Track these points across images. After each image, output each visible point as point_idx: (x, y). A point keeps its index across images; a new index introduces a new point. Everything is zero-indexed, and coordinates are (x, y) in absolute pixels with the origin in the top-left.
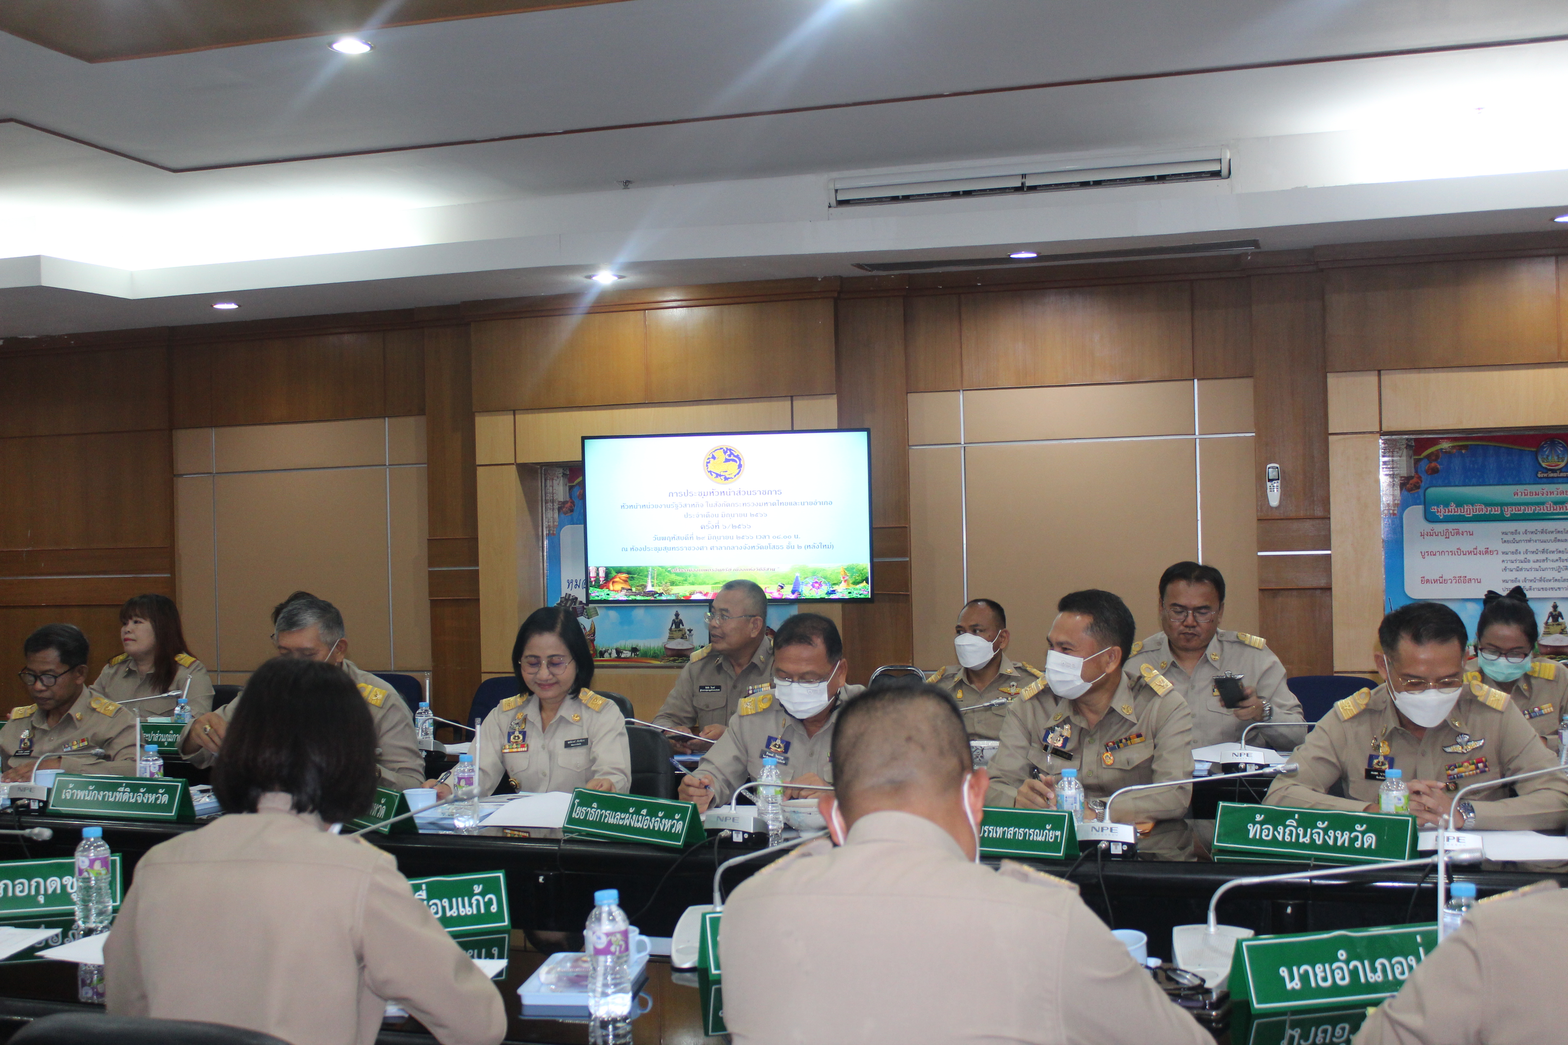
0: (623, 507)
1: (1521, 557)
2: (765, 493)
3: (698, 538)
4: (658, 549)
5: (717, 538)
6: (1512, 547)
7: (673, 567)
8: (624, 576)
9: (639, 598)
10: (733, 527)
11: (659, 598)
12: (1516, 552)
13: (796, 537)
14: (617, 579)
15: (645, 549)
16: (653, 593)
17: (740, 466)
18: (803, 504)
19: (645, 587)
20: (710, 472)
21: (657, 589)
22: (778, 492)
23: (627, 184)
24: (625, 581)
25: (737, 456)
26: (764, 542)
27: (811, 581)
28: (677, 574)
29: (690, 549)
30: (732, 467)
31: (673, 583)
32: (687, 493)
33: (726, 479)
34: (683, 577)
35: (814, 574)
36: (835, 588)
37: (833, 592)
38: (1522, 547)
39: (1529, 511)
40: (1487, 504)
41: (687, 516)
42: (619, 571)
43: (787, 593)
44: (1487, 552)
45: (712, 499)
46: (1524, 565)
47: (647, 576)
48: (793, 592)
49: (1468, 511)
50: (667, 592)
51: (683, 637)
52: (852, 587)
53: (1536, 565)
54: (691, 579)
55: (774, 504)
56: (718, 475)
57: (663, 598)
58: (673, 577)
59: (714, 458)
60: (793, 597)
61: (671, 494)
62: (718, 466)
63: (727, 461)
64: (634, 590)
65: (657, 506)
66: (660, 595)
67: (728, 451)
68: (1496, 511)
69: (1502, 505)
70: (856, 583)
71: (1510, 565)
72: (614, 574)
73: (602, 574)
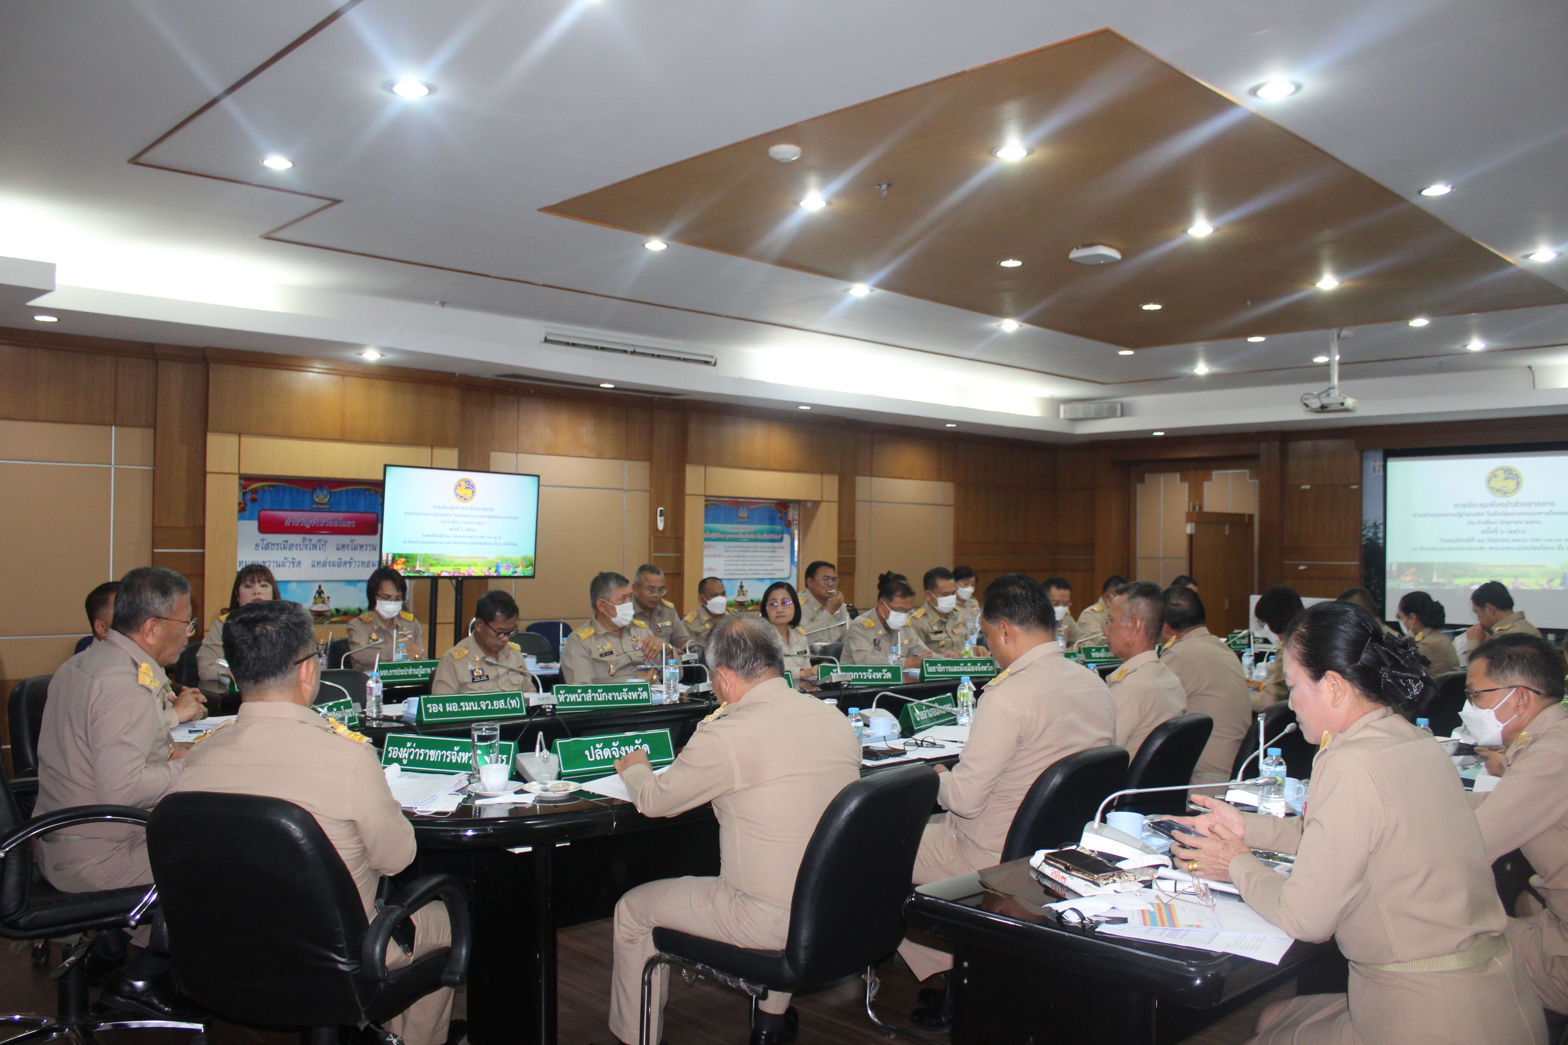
0: (406, 513)
1: (731, 559)
2: (485, 509)
3: (447, 536)
4: (424, 543)
5: (458, 537)
6: (727, 554)
7: (432, 555)
8: (403, 560)
9: (411, 575)
10: (467, 530)
11: (423, 575)
12: (729, 556)
13: (499, 538)
14: (399, 562)
15: (418, 542)
16: (419, 572)
17: (473, 492)
18: (504, 518)
19: (415, 567)
20: (457, 495)
21: (422, 569)
22: (492, 510)
23: (443, 304)
24: (404, 563)
25: (472, 486)
26: (483, 541)
27: (505, 565)
28: (435, 560)
29: (442, 543)
30: (469, 492)
31: (431, 565)
32: (444, 507)
33: (465, 499)
34: (437, 560)
35: (507, 560)
36: (517, 569)
37: (516, 572)
38: (731, 554)
39: (734, 537)
40: (721, 533)
41: (443, 522)
42: (401, 556)
43: (493, 573)
44: (719, 556)
45: (456, 512)
46: (732, 563)
47: (416, 560)
48: (496, 571)
49: (713, 536)
50: (428, 571)
51: (323, 602)
52: (525, 569)
53: (736, 563)
54: (442, 563)
55: (489, 517)
56: (461, 497)
57: (425, 575)
58: (432, 561)
59: (460, 485)
60: (495, 575)
61: (434, 507)
62: (462, 491)
63: (467, 488)
64: (408, 569)
65: (425, 514)
66: (424, 573)
67: (468, 482)
68: (722, 536)
69: (725, 533)
70: (527, 567)
71: (728, 563)
72: (397, 558)
73: (390, 558)
